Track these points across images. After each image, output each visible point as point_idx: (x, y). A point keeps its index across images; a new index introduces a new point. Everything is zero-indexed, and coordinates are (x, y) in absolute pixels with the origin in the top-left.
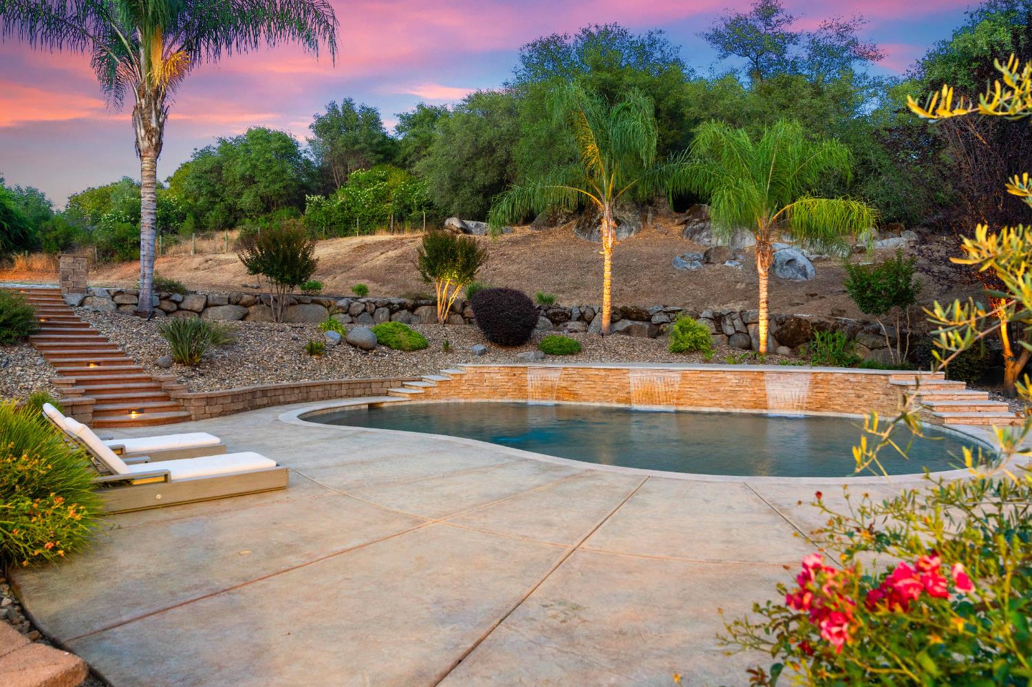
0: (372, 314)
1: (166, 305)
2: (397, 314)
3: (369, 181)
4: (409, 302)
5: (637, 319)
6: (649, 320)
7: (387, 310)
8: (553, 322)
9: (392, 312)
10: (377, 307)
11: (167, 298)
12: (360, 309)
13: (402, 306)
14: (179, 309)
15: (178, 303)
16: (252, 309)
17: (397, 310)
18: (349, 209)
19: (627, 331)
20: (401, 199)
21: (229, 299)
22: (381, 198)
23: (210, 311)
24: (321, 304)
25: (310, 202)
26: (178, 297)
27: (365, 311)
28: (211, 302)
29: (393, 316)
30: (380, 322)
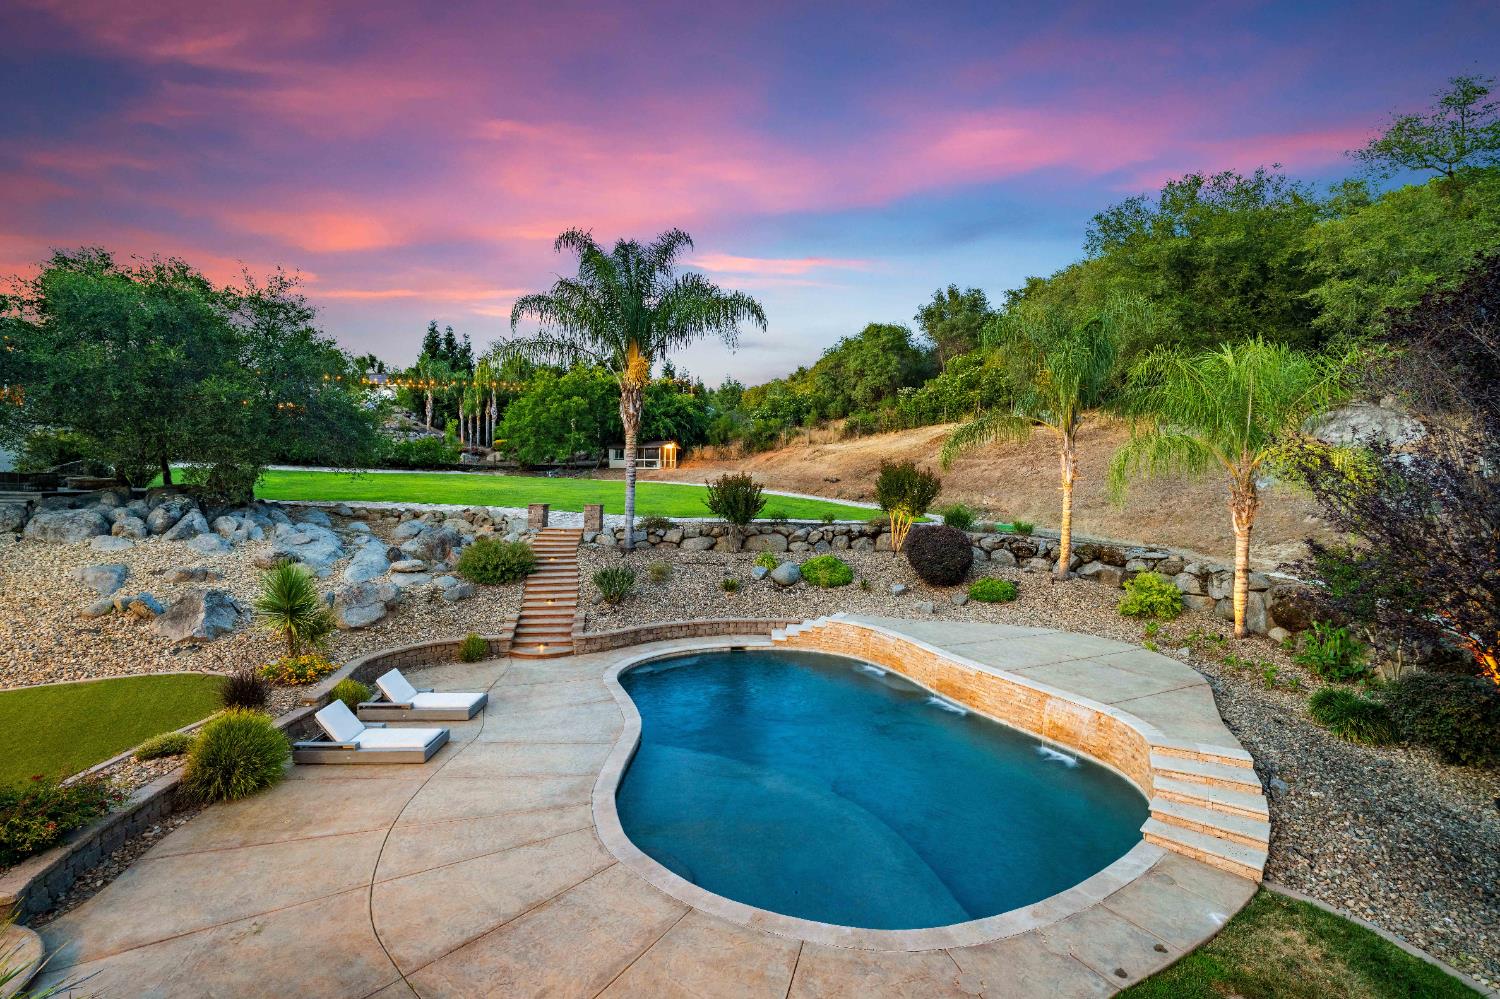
0: (830, 543)
1: (653, 539)
2: (857, 541)
3: (965, 366)
4: (869, 529)
5: (1108, 563)
6: (1123, 564)
7: (845, 538)
8: (1017, 556)
9: (851, 540)
10: (834, 536)
11: (653, 533)
12: (817, 538)
13: (862, 534)
14: (662, 541)
15: (661, 537)
16: (720, 539)
17: (856, 538)
18: (937, 398)
19: (1097, 576)
20: (992, 383)
21: (701, 532)
22: (972, 384)
23: (686, 541)
24: (781, 533)
25: (902, 394)
26: (661, 532)
27: (822, 538)
28: (686, 535)
29: (853, 544)
30: (837, 548)
